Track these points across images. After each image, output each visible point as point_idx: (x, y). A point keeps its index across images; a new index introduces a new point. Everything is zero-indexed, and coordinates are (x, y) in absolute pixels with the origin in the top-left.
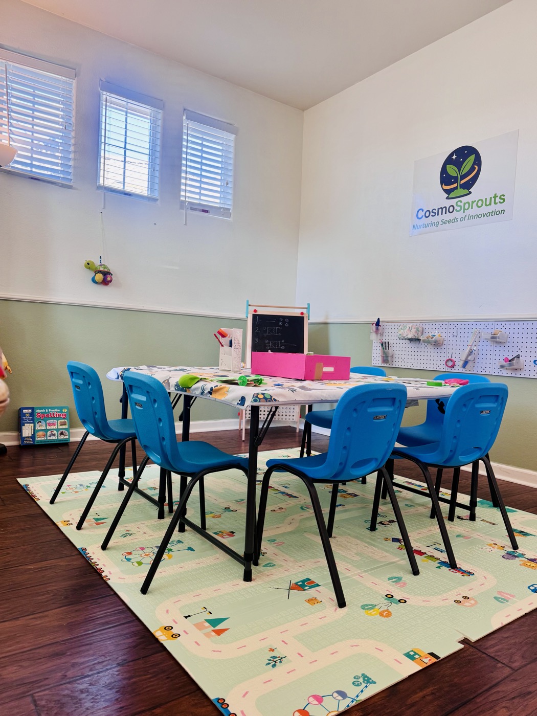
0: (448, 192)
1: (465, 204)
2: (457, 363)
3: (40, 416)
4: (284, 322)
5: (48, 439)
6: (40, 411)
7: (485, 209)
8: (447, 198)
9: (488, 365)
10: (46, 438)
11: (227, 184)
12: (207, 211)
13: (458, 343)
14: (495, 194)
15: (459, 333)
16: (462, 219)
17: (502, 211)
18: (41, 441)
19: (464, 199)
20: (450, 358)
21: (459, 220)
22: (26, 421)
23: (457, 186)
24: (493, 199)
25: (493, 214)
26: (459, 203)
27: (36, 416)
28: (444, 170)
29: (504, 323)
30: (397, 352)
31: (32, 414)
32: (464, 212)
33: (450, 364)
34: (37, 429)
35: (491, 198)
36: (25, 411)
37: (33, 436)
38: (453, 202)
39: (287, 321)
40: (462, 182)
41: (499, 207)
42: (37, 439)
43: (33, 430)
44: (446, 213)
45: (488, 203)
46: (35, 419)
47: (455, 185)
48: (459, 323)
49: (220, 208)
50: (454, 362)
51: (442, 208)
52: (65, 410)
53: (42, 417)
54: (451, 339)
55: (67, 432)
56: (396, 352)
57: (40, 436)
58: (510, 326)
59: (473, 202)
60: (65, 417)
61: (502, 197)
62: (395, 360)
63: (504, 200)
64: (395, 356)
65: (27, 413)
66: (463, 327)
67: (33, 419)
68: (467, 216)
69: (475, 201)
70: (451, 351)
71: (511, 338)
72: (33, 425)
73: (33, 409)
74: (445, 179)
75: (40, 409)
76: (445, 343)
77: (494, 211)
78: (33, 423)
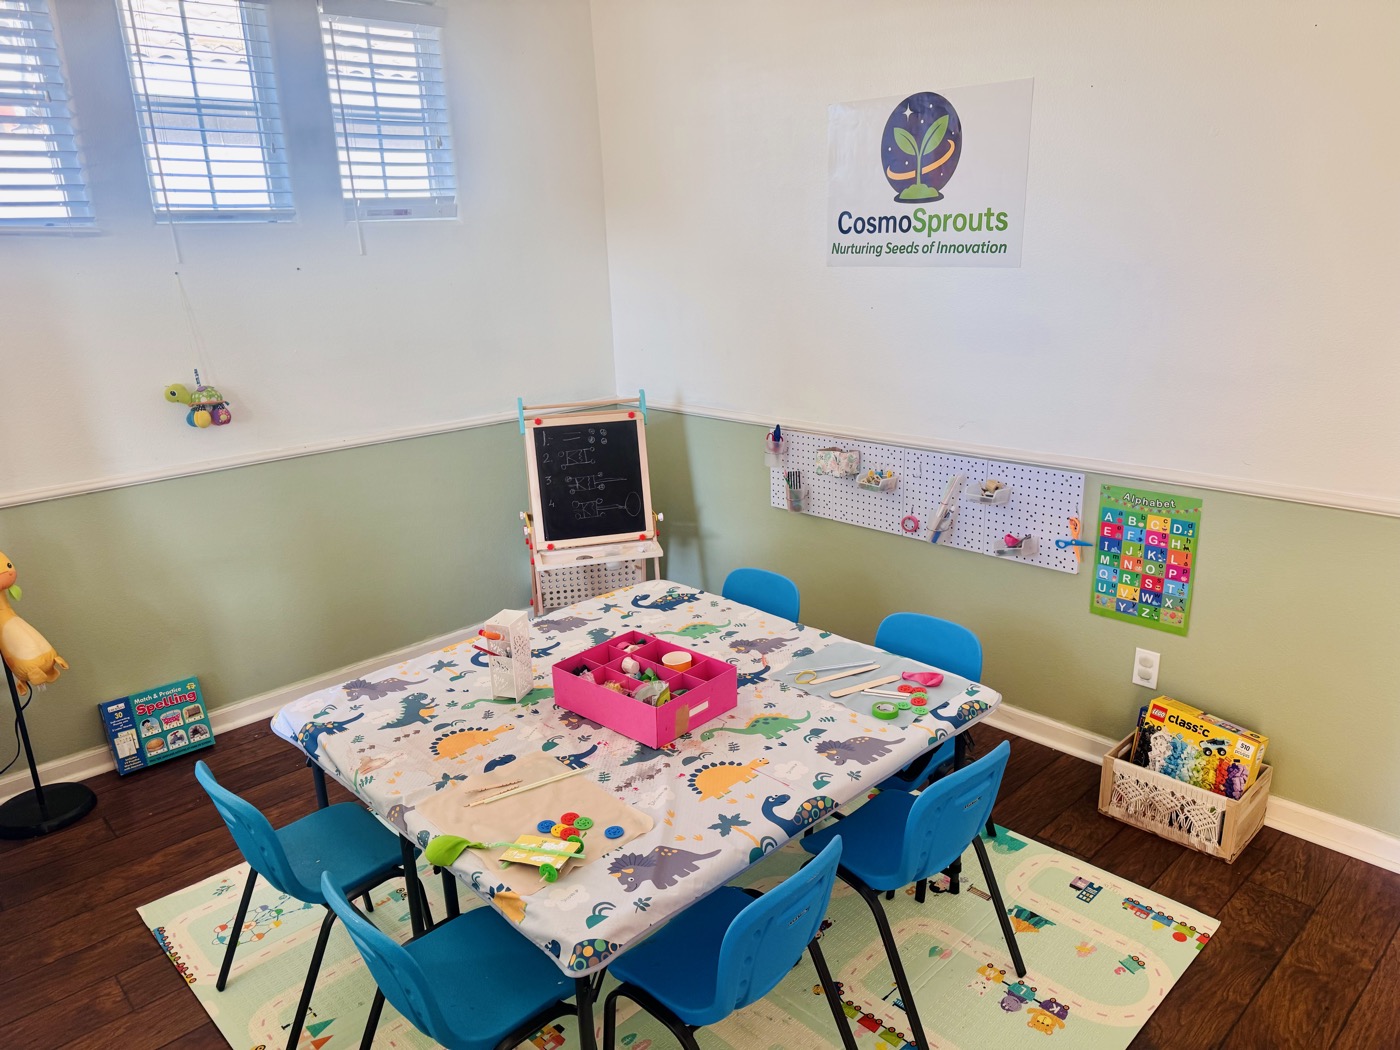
0: (899, 186)
1: (931, 218)
2: (922, 525)
3: (144, 710)
4: (598, 437)
5: (171, 748)
6: (142, 700)
7: (968, 237)
8: (897, 199)
9: (976, 537)
10: (166, 749)
11: (440, 144)
12: (405, 213)
13: (923, 489)
14: (989, 209)
15: (924, 471)
16: (927, 249)
17: (1001, 246)
18: (159, 757)
19: (929, 207)
20: (909, 514)
21: (920, 249)
22: (119, 726)
23: (915, 178)
24: (984, 219)
25: (985, 250)
26: (920, 215)
27: (137, 712)
28: (888, 137)
29: (1004, 466)
30: (816, 489)
31: (127, 711)
32: (929, 236)
33: (910, 524)
34: (143, 736)
35: (980, 215)
36: (111, 709)
37: (140, 752)
38: (909, 209)
39: (603, 432)
40: (926, 170)
41: (996, 238)
42: (149, 755)
43: (136, 741)
44: (895, 231)
45: (975, 225)
46: (137, 719)
47: (911, 175)
48: (925, 453)
49: (433, 199)
50: (917, 522)
51: (888, 219)
52: (192, 686)
53: (149, 710)
54: (911, 479)
55: (204, 726)
56: (813, 489)
57: (154, 749)
58: (1014, 473)
59: (947, 218)
60: (194, 697)
61: (1002, 217)
62: (812, 502)
63: (1005, 224)
64: (812, 495)
65: (118, 712)
66: (931, 461)
67: (131, 718)
68: (936, 245)
69: (950, 216)
70: (910, 502)
71: (1017, 494)
72: (134, 730)
73: (126, 701)
74: (892, 157)
75: (140, 696)
76: (900, 485)
77: (987, 243)
78: (134, 726)
